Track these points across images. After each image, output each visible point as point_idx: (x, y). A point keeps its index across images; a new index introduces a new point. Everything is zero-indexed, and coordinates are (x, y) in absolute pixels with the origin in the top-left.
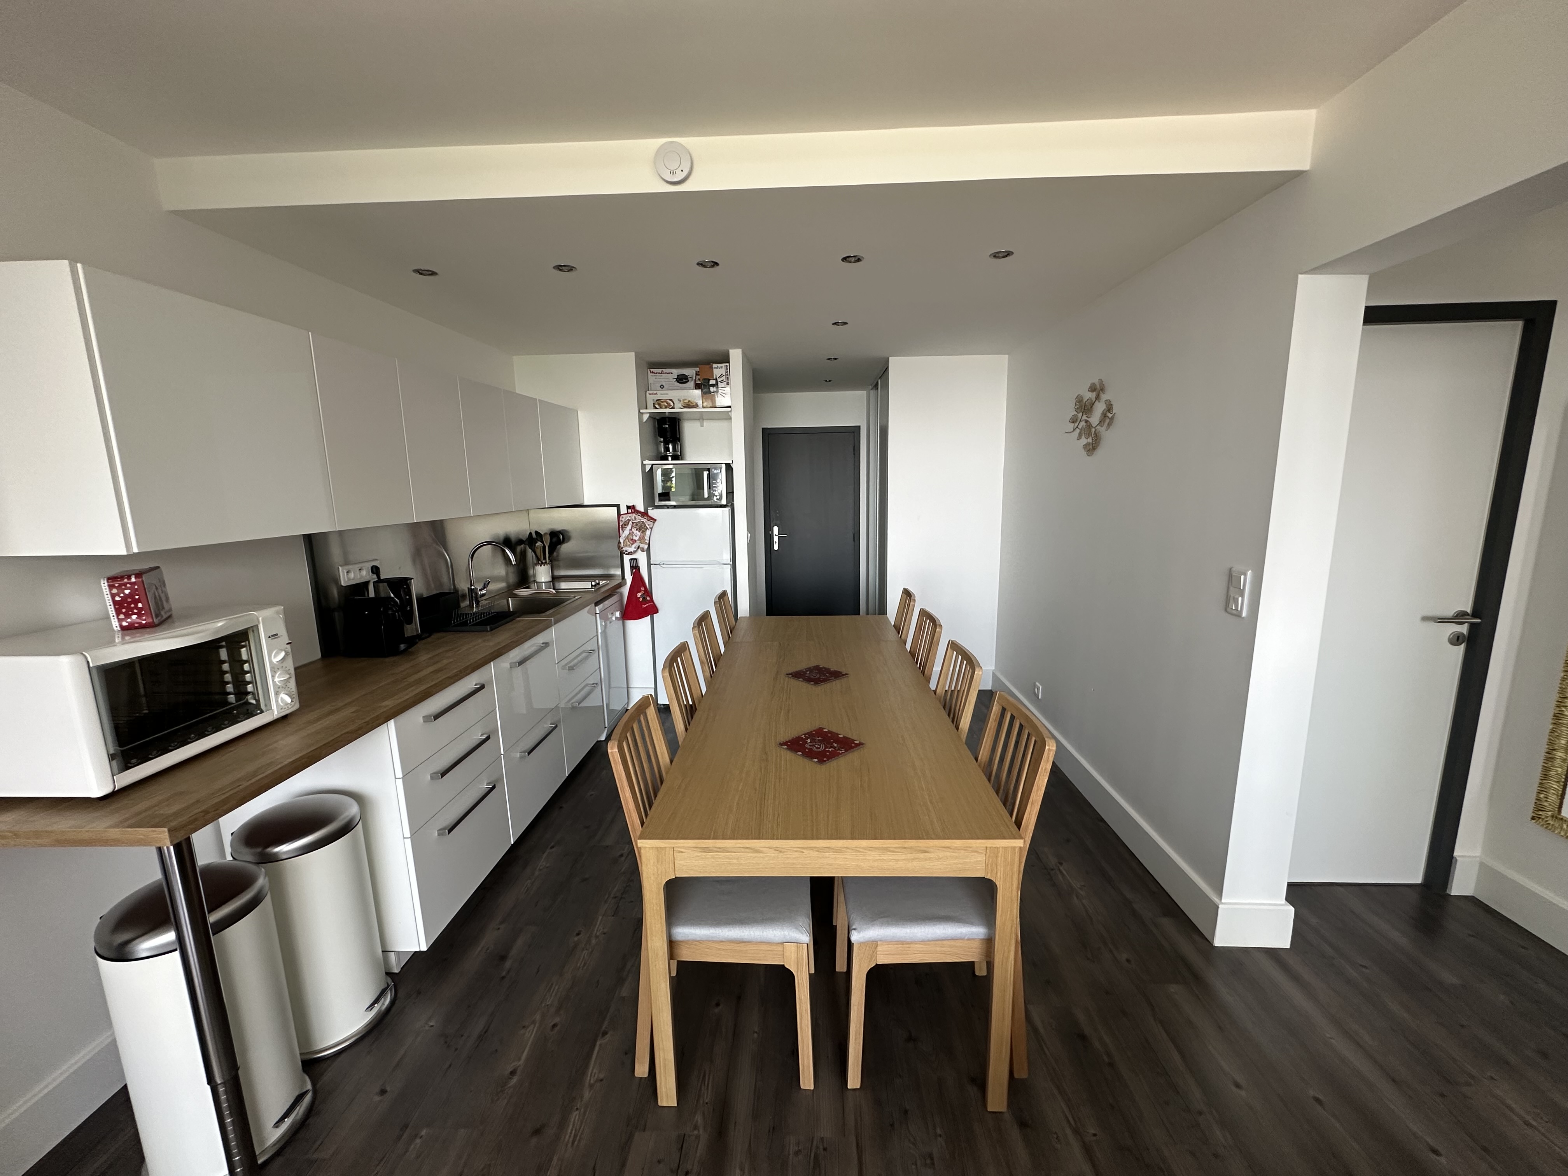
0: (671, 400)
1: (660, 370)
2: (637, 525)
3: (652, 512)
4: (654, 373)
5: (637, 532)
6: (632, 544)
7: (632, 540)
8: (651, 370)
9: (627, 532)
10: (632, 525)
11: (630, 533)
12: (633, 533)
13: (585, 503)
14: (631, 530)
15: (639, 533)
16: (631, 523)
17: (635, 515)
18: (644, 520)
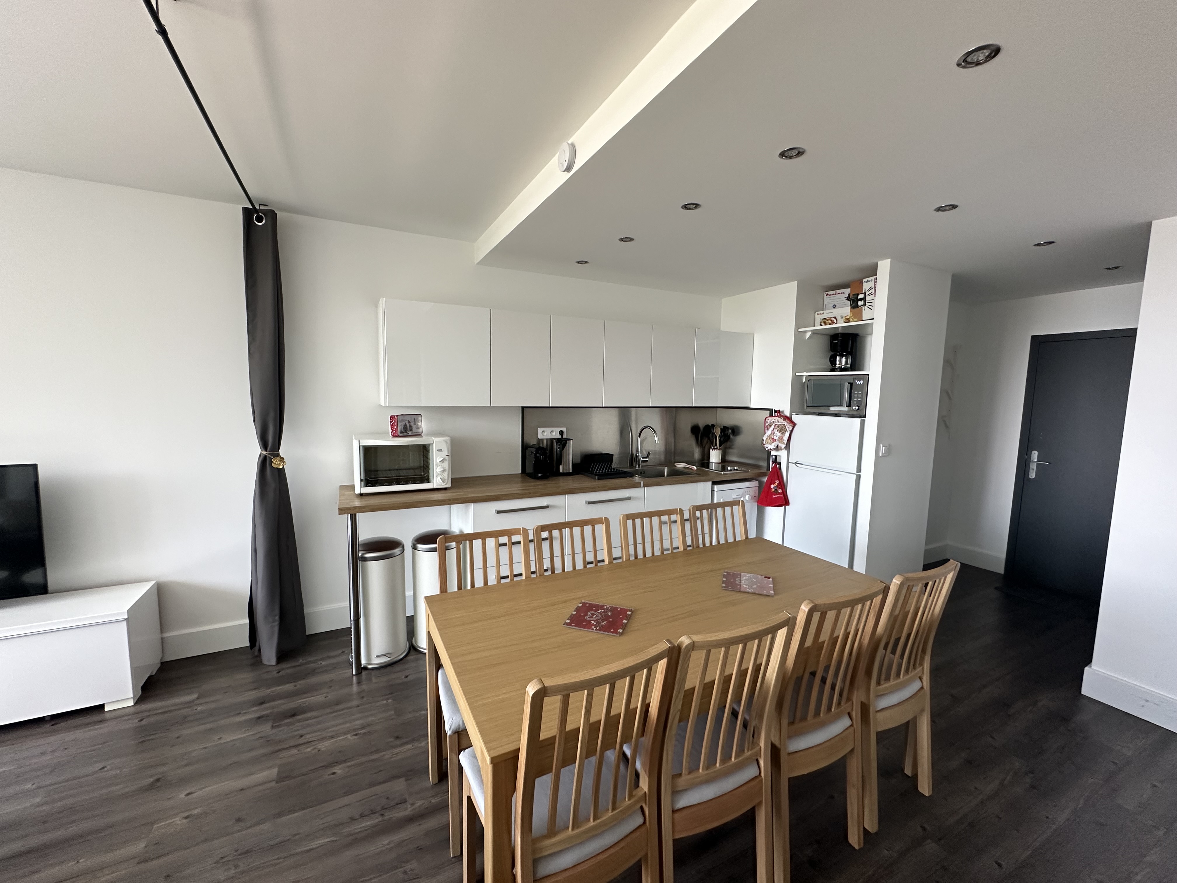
0: (835, 318)
1: (833, 292)
2: (778, 427)
3: (795, 418)
4: (828, 295)
5: (778, 433)
6: (773, 442)
7: (773, 439)
8: (827, 293)
9: (768, 433)
10: (775, 426)
11: (772, 433)
12: (774, 433)
13: (751, 407)
14: (773, 430)
15: (778, 434)
16: (774, 425)
17: (779, 419)
18: (786, 424)
